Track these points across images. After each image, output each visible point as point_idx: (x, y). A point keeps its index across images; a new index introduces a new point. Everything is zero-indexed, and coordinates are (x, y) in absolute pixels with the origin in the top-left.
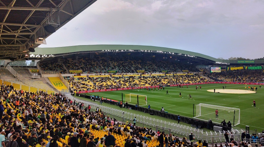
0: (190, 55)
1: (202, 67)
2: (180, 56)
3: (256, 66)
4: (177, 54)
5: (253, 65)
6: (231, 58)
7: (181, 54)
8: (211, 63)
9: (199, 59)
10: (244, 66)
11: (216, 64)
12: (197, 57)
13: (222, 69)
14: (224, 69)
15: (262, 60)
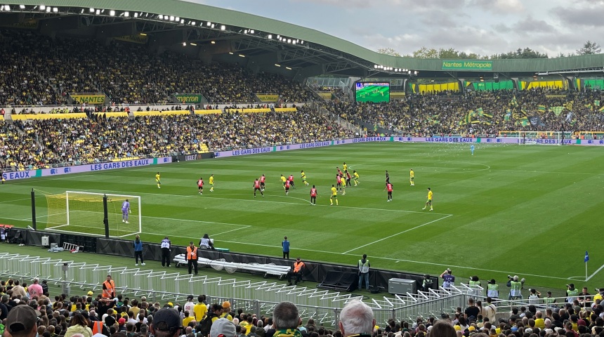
0: (287, 38)
1: (326, 83)
2: (247, 38)
3: (497, 81)
4: (237, 29)
5: (487, 75)
6: (420, 52)
7: (252, 32)
8: (356, 66)
9: (316, 53)
10: (462, 80)
11: (372, 72)
12: (312, 44)
13: (392, 89)
14: (400, 89)
15: (515, 61)
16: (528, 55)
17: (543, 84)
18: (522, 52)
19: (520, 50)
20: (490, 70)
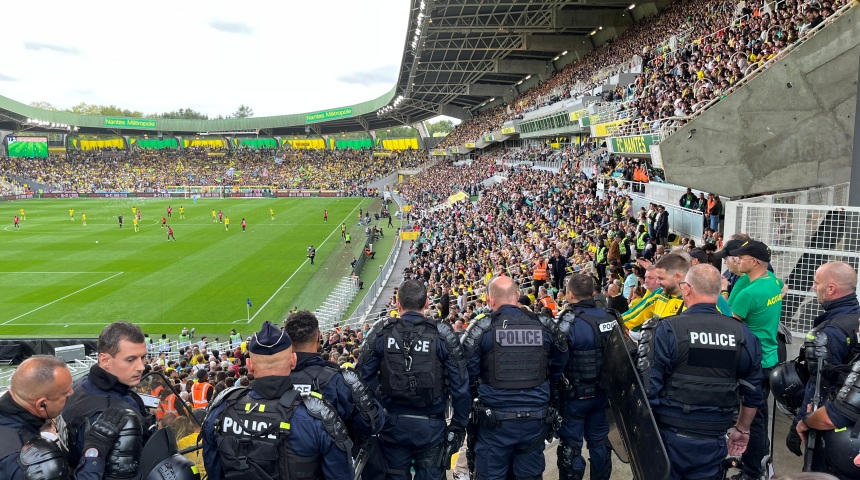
3: (161, 139)
5: (152, 133)
6: (80, 107)
8: (7, 119)
10: (127, 137)
11: (26, 126)
13: (51, 143)
14: (60, 144)
15: (177, 121)
16: (189, 115)
17: (205, 143)
18: (184, 112)
19: (181, 110)
20: (154, 129)
